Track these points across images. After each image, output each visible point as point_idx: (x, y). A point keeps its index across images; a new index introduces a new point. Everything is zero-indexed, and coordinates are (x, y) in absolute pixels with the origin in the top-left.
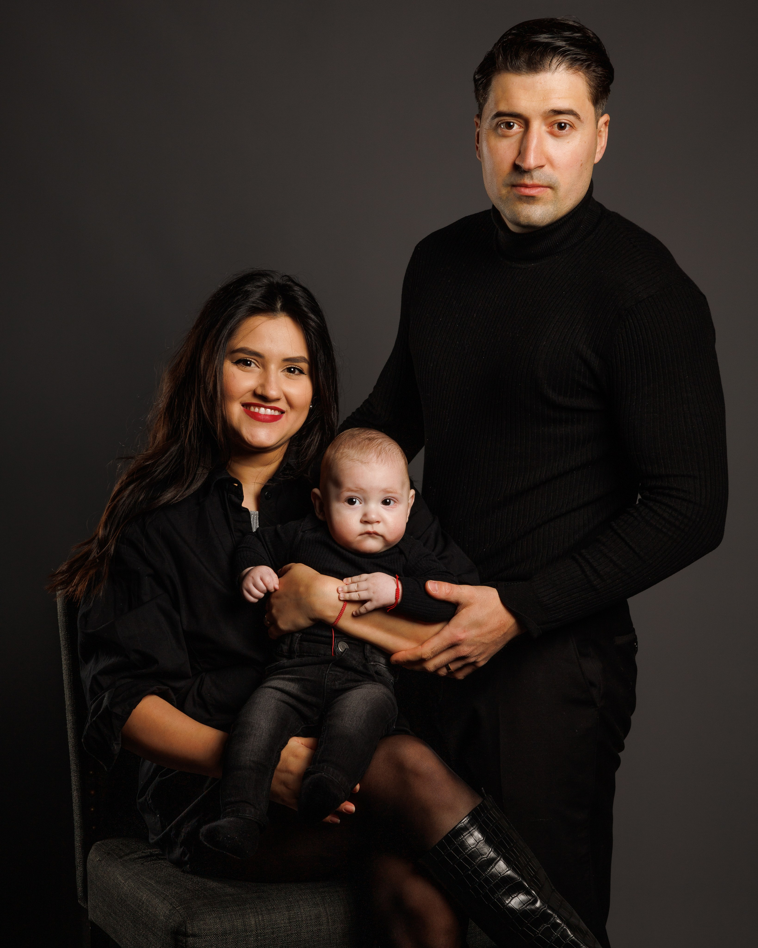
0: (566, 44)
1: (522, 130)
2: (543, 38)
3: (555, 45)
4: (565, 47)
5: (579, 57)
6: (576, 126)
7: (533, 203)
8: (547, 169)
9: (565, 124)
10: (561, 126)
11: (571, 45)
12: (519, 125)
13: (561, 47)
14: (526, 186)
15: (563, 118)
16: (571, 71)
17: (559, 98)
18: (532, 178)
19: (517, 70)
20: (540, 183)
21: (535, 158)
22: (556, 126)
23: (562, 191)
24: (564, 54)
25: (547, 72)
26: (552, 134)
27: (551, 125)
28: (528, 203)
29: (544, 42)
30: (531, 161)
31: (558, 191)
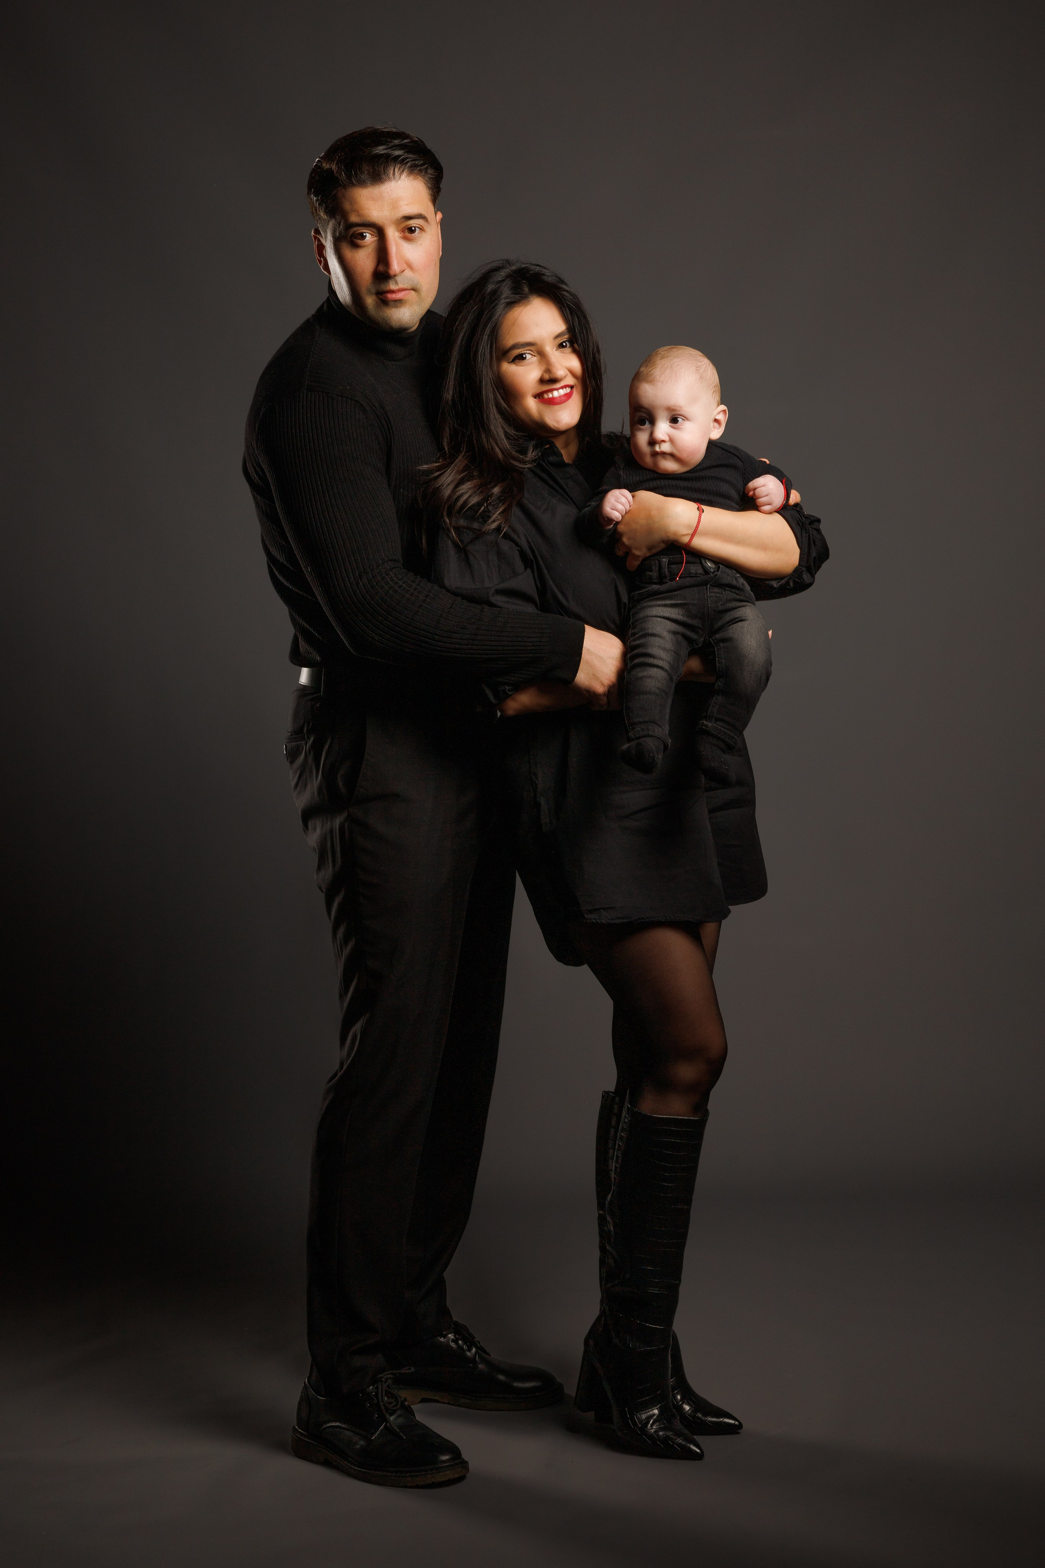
0: (405, 153)
1: (375, 238)
2: (380, 150)
3: (395, 155)
4: (403, 155)
5: (417, 162)
6: (425, 228)
7: (401, 307)
8: (408, 273)
9: (415, 227)
10: (411, 230)
11: (407, 152)
12: (372, 235)
13: (399, 156)
14: (393, 292)
15: (413, 223)
16: (411, 177)
17: (408, 205)
18: (396, 283)
19: (362, 184)
20: (405, 286)
21: (398, 263)
22: (406, 231)
23: (424, 293)
24: (403, 162)
25: (391, 181)
26: (406, 239)
27: (403, 231)
28: (396, 307)
29: (384, 154)
30: (395, 266)
31: (421, 291)
